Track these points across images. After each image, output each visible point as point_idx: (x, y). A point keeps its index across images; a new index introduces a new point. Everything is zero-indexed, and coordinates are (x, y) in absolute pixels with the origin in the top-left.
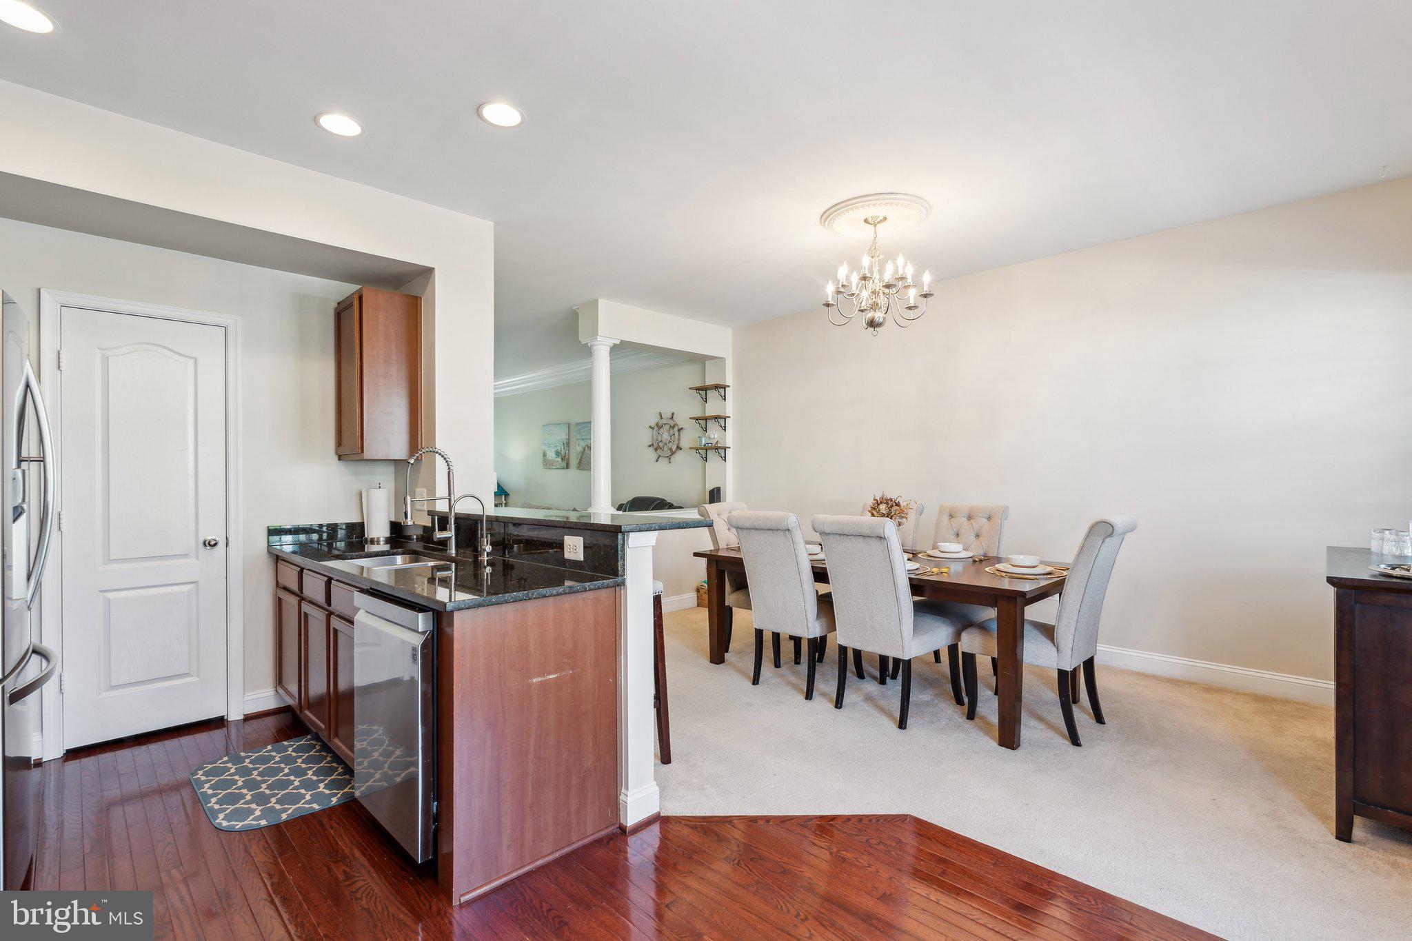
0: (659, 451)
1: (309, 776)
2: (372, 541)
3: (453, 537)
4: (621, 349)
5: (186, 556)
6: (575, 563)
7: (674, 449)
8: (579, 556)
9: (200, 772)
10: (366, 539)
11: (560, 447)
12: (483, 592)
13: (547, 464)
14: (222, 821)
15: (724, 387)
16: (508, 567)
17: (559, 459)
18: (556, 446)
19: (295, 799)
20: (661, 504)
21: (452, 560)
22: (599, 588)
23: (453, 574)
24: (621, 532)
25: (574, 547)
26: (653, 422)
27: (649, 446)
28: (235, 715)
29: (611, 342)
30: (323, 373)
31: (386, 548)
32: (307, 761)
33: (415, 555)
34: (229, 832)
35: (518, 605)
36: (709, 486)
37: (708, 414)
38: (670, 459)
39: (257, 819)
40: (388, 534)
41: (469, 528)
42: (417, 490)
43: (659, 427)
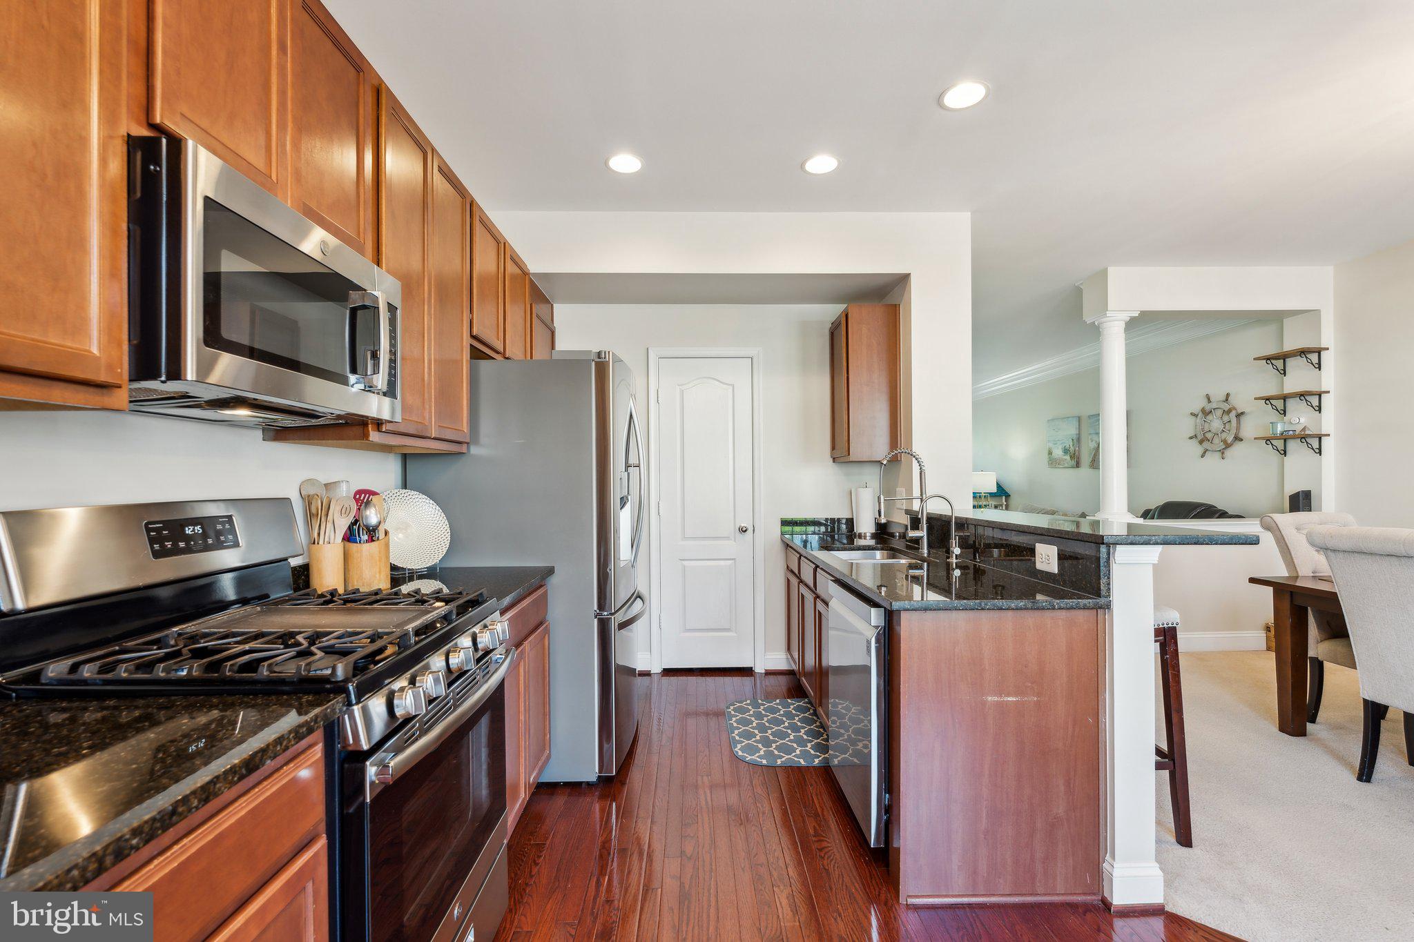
0: (1206, 445)
1: (801, 734)
2: (860, 536)
3: (925, 537)
4: (1140, 323)
5: (728, 538)
6: (1048, 576)
7: (1230, 439)
8: (1054, 567)
9: (732, 708)
10: (855, 533)
11: (1069, 444)
12: (951, 593)
13: (1053, 462)
14: (738, 750)
15: (1319, 352)
16: (979, 572)
17: (1068, 457)
18: (1064, 443)
19: (790, 750)
20: (1208, 512)
21: (923, 560)
22: (1072, 608)
23: (925, 573)
24: (1103, 543)
25: (1047, 558)
26: (1197, 407)
27: (1191, 438)
28: (759, 669)
29: (1126, 316)
30: (821, 385)
31: (872, 542)
32: (803, 720)
33: (894, 553)
34: (742, 760)
35: (971, 614)
36: (1292, 487)
37: (1287, 391)
38: (1223, 453)
39: (759, 757)
40: (873, 530)
41: (940, 528)
42: (897, 489)
43: (1206, 413)
